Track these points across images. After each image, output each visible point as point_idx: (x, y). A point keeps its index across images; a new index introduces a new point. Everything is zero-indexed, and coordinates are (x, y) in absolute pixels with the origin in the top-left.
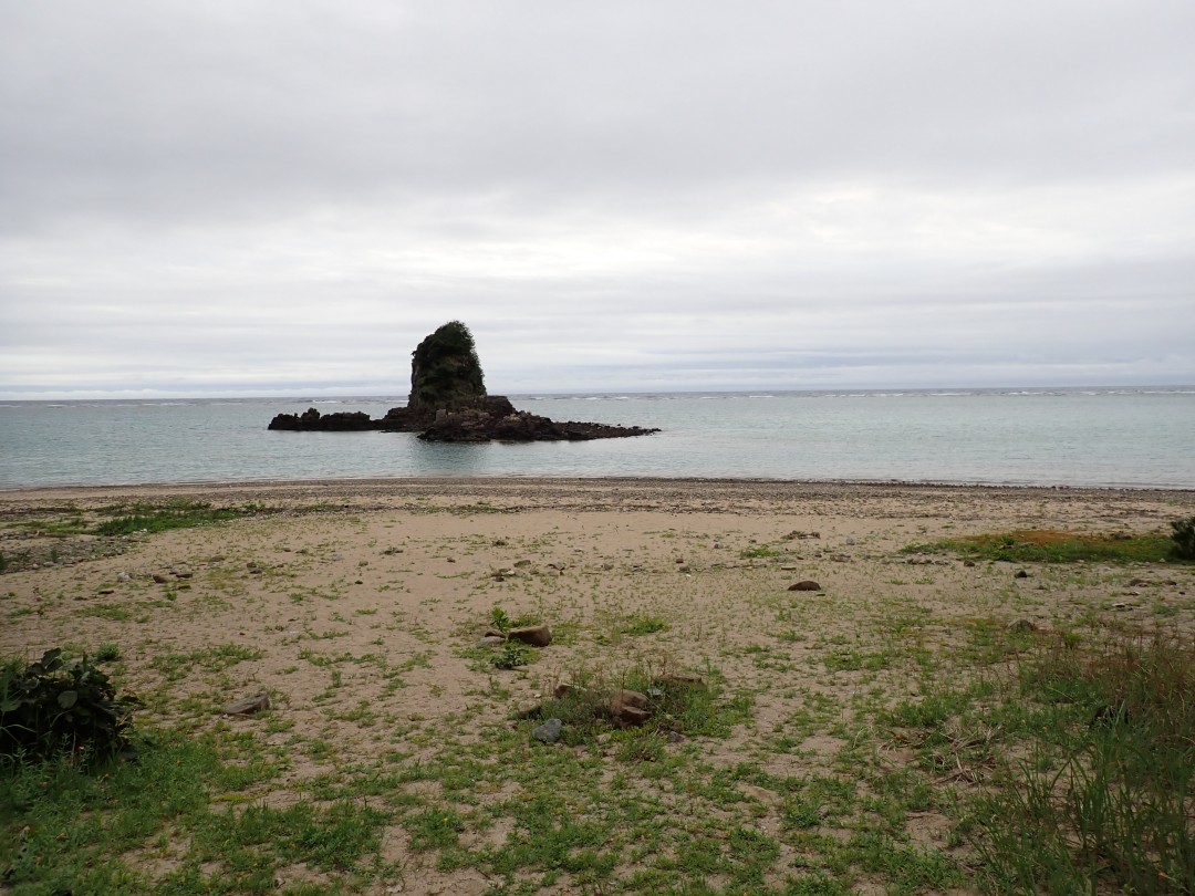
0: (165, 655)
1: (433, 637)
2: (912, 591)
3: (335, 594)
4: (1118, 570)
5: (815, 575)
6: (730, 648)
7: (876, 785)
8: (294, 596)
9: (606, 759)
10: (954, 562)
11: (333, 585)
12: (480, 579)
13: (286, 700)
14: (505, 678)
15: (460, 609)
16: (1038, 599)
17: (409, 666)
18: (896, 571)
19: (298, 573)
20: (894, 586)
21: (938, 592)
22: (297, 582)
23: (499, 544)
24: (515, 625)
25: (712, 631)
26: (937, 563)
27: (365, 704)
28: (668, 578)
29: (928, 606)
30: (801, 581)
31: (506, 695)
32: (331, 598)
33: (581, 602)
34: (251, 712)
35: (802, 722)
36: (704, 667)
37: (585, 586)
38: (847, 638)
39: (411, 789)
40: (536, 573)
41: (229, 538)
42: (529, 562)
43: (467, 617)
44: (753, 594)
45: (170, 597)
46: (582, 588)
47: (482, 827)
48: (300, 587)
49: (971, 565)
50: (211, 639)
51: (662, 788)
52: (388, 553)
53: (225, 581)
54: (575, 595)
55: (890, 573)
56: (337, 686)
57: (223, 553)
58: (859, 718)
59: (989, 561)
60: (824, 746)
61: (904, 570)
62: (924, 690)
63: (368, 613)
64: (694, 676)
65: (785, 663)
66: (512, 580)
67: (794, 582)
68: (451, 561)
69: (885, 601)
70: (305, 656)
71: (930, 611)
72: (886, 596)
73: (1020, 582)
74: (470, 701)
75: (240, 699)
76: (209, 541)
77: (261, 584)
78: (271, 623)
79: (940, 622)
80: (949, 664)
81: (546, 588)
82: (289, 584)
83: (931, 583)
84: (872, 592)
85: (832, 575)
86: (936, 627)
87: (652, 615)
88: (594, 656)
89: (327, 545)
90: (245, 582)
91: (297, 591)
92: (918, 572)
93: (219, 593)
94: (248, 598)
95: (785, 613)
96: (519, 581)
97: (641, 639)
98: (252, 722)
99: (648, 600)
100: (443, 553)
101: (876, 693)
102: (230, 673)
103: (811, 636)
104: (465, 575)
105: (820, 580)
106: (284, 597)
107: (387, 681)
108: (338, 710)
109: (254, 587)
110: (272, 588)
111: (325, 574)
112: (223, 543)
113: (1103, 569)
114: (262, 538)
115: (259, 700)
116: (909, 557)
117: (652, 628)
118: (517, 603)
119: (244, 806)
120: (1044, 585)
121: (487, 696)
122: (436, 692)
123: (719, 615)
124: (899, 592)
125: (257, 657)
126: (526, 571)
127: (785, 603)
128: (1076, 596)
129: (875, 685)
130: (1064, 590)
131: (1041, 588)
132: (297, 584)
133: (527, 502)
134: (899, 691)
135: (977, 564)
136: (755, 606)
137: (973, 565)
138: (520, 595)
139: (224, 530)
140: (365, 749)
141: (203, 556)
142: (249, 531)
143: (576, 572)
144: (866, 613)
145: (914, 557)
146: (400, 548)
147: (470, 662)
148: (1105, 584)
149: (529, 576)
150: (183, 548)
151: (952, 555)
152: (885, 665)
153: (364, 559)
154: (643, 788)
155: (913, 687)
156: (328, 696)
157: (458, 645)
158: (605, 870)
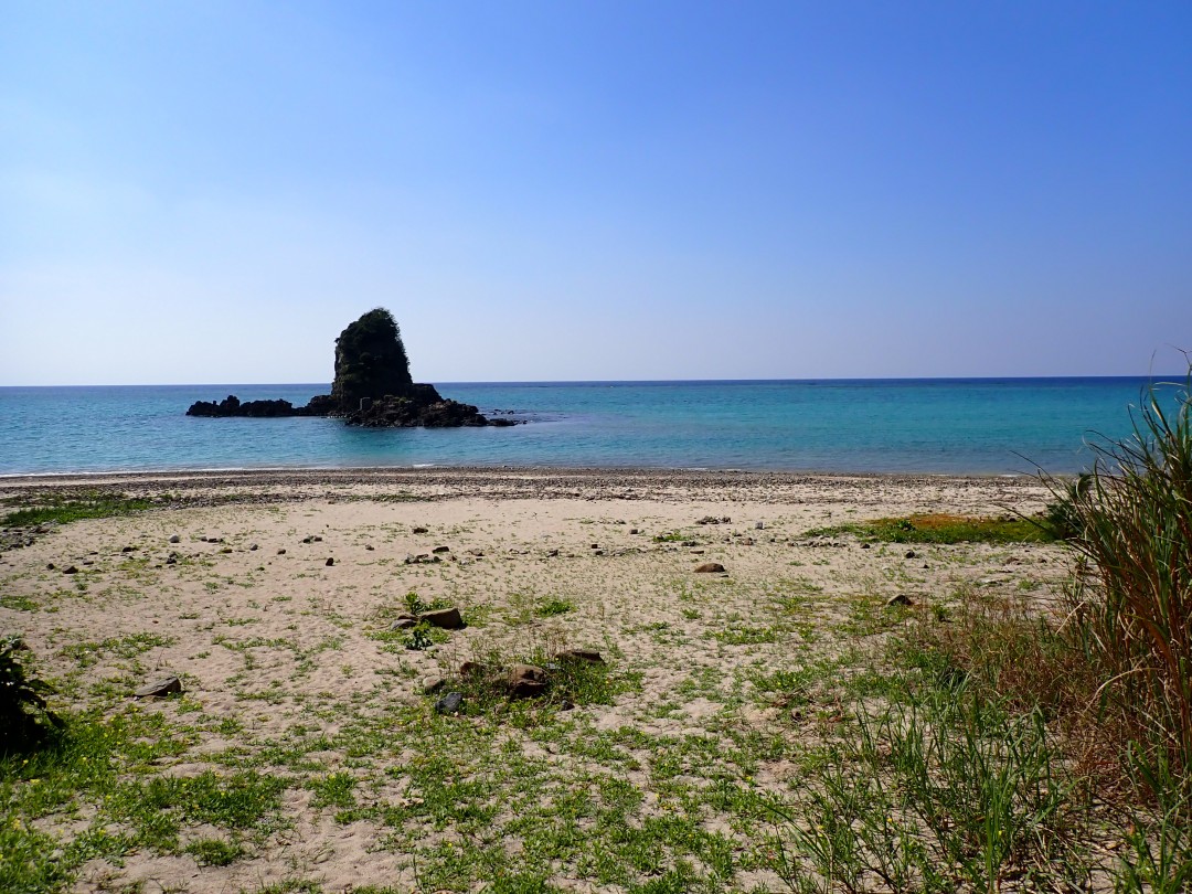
0: (76, 643)
1: (346, 621)
2: (810, 572)
3: (249, 582)
4: (999, 550)
5: (721, 557)
6: (630, 627)
7: (738, 741)
8: (209, 585)
9: (502, 727)
10: (852, 544)
11: (249, 574)
12: (398, 566)
13: (197, 682)
14: (413, 658)
15: (375, 595)
16: (921, 578)
17: (322, 648)
18: (797, 554)
19: (213, 562)
20: (794, 567)
21: (832, 572)
22: (213, 571)
23: (418, 531)
24: (428, 610)
25: (617, 611)
26: (836, 545)
27: (276, 684)
28: (582, 562)
29: (821, 585)
30: (708, 563)
31: (414, 673)
32: (246, 586)
33: (496, 586)
34: (161, 694)
35: (686, 690)
36: (603, 644)
37: (499, 572)
38: (742, 615)
39: (316, 757)
40: (454, 559)
41: (143, 528)
42: (446, 549)
43: (380, 602)
44: (660, 575)
45: (82, 588)
46: (496, 573)
47: (377, 786)
48: (216, 576)
49: (867, 547)
50: (124, 628)
51: (548, 750)
52: (306, 541)
53: (140, 572)
54: (490, 580)
55: (791, 555)
56: (250, 668)
57: (137, 543)
58: (736, 685)
59: (883, 542)
60: (701, 708)
61: (805, 552)
62: (800, 660)
63: (283, 599)
64: (593, 651)
65: (681, 638)
66: (429, 567)
67: (700, 564)
68: (370, 549)
69: (783, 582)
70: (218, 641)
71: (822, 589)
72: (785, 577)
73: (908, 562)
74: (379, 680)
75: (153, 682)
76: (122, 531)
77: (176, 574)
78: (183, 610)
79: (828, 598)
80: (829, 635)
81: (462, 574)
82: (204, 573)
83: (827, 563)
84: (772, 574)
85: (737, 557)
86: (823, 604)
87: (561, 598)
88: (502, 636)
89: (244, 535)
90: (158, 571)
91: (213, 580)
92: (818, 554)
93: (132, 583)
94: (162, 586)
95: (687, 593)
96: (436, 567)
97: (550, 619)
98: (163, 703)
99: (559, 583)
100: (360, 541)
101: (756, 664)
102: (143, 660)
103: (709, 613)
104: (383, 562)
105: (725, 563)
106: (199, 586)
107: (298, 663)
108: (248, 690)
109: (169, 576)
110: (187, 577)
111: (242, 562)
112: (137, 534)
113: (985, 549)
114: (180, 529)
115: (171, 681)
116: (811, 539)
117: (558, 609)
118: (433, 588)
119: (153, 777)
120: (929, 565)
121: (396, 675)
122: (347, 671)
123: (626, 596)
124: (796, 572)
125: (169, 643)
126: (444, 557)
127: (690, 585)
128: (955, 573)
129: (757, 656)
130: (946, 568)
131: (926, 567)
132: (212, 572)
133: (449, 490)
134: (778, 660)
135: (871, 546)
136: (661, 588)
137: (868, 547)
138: (437, 581)
139: (138, 521)
140: (275, 724)
141: (115, 546)
142: (164, 520)
143: (491, 558)
144: (762, 592)
145: (816, 540)
146: (319, 536)
147: (381, 644)
148: (984, 563)
149: (447, 562)
150: (95, 539)
151: (852, 537)
152: (770, 639)
153: (283, 548)
154: (532, 750)
155: (791, 656)
156: (240, 677)
157: (371, 629)
158: (486, 818)
